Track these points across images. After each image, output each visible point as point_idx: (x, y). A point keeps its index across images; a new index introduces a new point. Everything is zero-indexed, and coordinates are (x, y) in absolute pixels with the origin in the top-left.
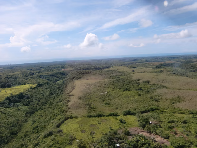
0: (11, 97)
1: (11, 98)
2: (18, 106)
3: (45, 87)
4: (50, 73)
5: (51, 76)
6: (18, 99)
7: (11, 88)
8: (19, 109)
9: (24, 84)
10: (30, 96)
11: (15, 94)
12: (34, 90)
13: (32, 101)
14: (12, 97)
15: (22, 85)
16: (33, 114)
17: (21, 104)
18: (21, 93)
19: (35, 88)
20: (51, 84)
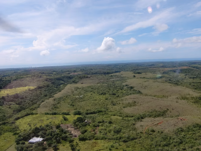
0: (6, 96)
1: (6, 98)
2: (11, 104)
3: (44, 90)
4: (58, 76)
5: (57, 79)
6: (12, 99)
7: (12, 89)
8: (11, 107)
9: (25, 87)
10: (24, 97)
11: (11, 94)
12: (30, 92)
13: (25, 101)
14: (8, 97)
15: (23, 87)
16: (19, 112)
17: (13, 103)
18: (17, 94)
19: (33, 90)
20: (50, 87)
